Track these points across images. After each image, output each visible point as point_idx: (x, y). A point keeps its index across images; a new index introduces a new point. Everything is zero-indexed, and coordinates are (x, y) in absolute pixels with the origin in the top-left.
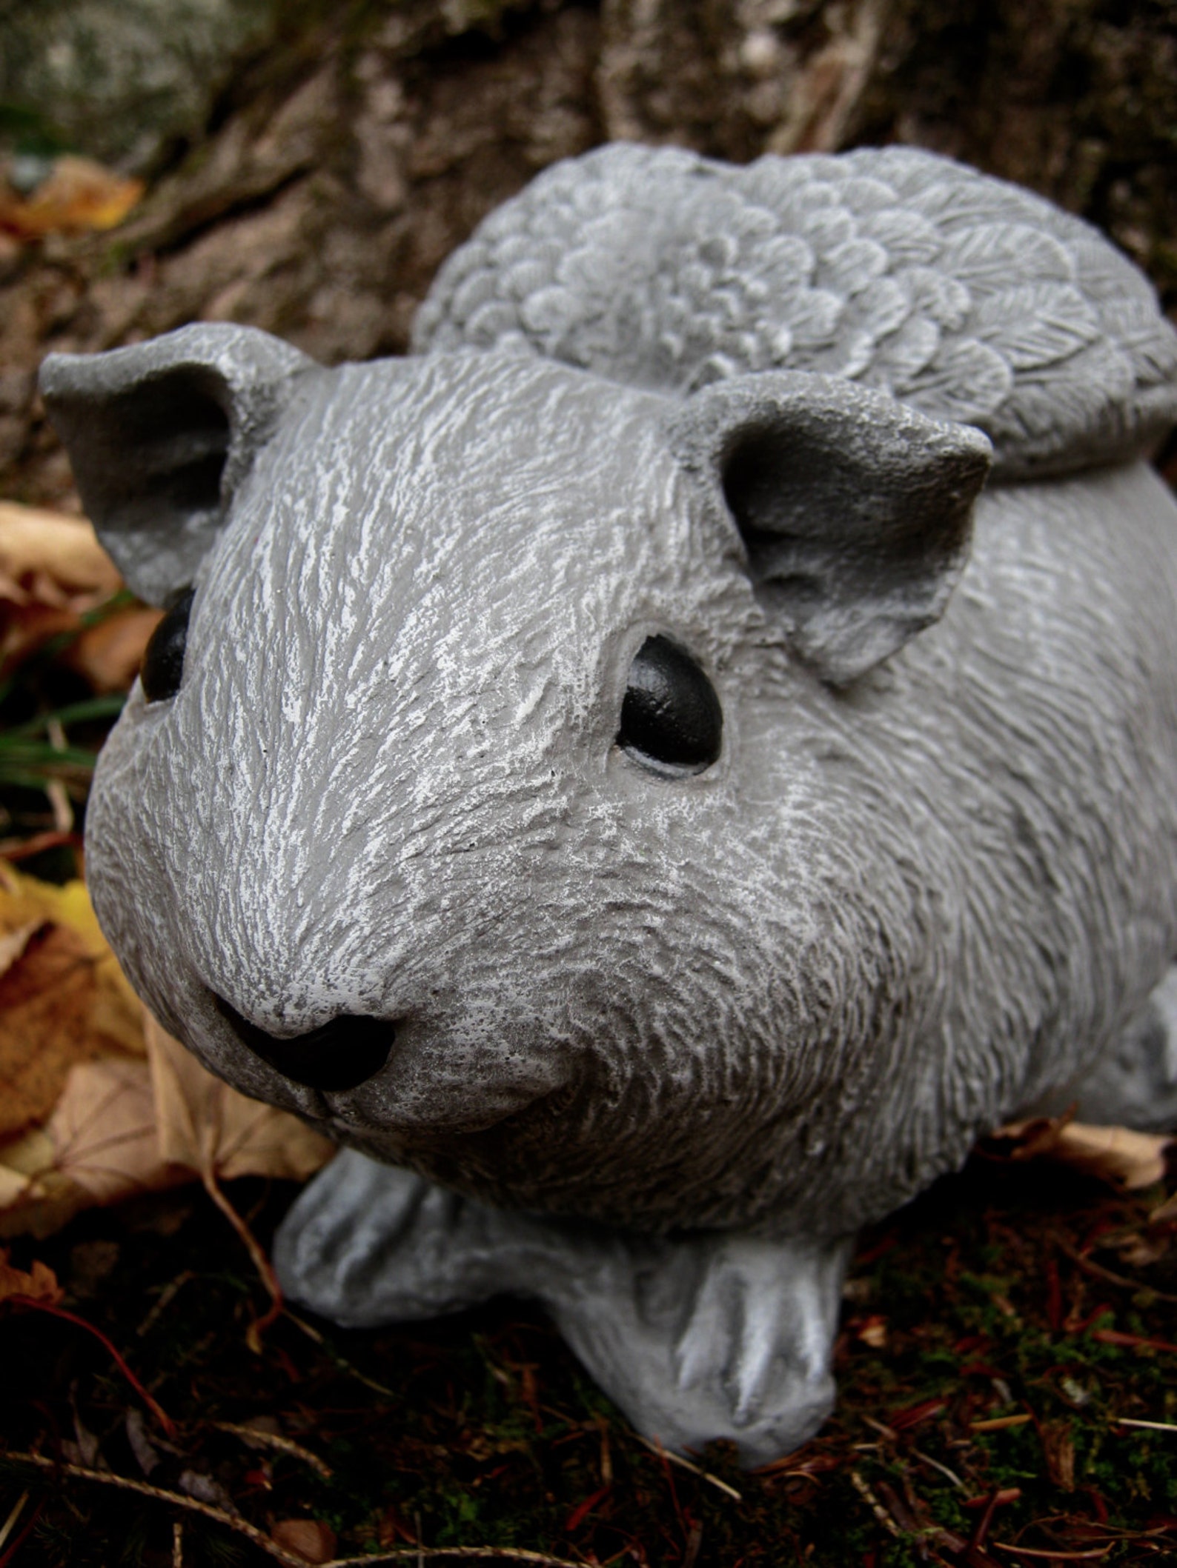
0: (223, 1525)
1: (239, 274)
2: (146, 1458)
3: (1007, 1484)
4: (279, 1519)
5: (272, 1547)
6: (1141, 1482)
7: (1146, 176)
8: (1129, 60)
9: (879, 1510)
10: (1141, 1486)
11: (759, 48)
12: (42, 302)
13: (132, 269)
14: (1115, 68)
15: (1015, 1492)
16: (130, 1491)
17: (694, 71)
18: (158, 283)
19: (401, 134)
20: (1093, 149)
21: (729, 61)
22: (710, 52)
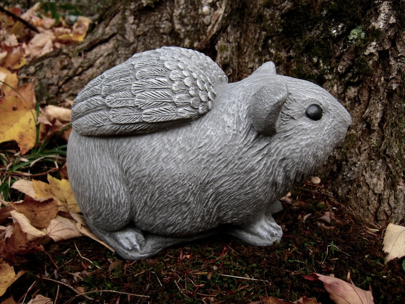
0: (67, 287)
1: (102, 56)
2: (57, 277)
3: (202, 283)
4: (77, 286)
5: (75, 290)
6: (226, 284)
7: (274, 38)
8: (270, 15)
9: (178, 287)
10: (226, 285)
11: (206, 9)
12: (61, 62)
13: (80, 55)
14: (268, 17)
15: (203, 285)
16: (52, 281)
17: (193, 13)
18: (85, 57)
19: (134, 27)
20: (264, 33)
21: (200, 11)
22: (196, 10)
